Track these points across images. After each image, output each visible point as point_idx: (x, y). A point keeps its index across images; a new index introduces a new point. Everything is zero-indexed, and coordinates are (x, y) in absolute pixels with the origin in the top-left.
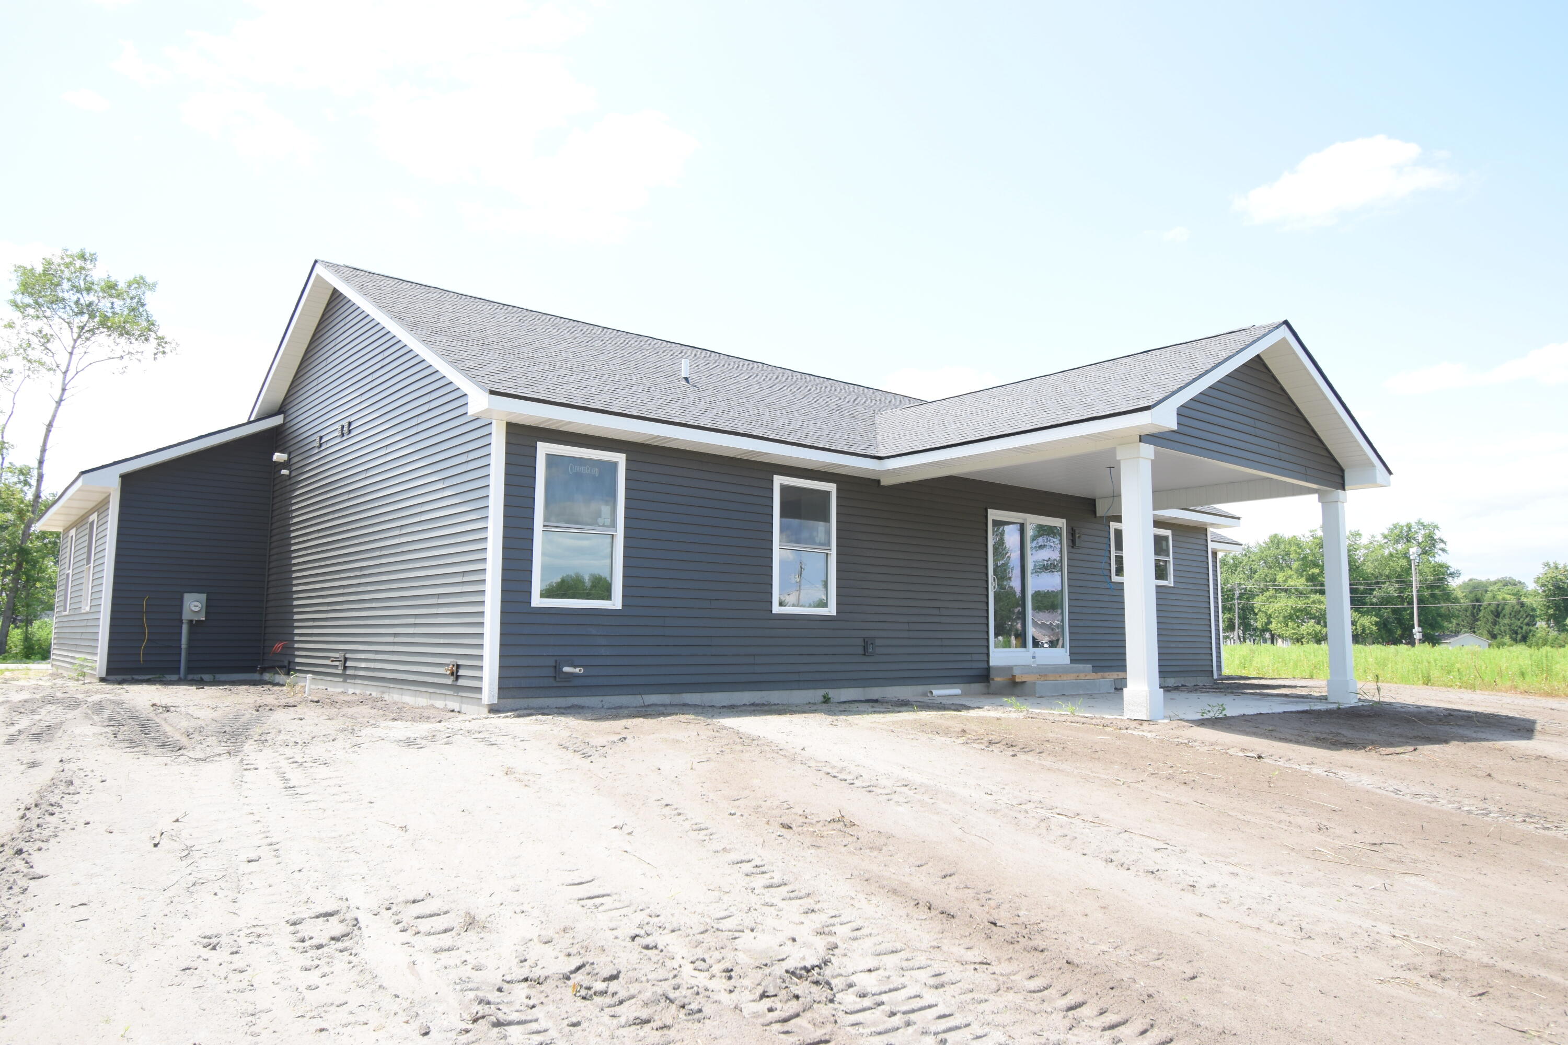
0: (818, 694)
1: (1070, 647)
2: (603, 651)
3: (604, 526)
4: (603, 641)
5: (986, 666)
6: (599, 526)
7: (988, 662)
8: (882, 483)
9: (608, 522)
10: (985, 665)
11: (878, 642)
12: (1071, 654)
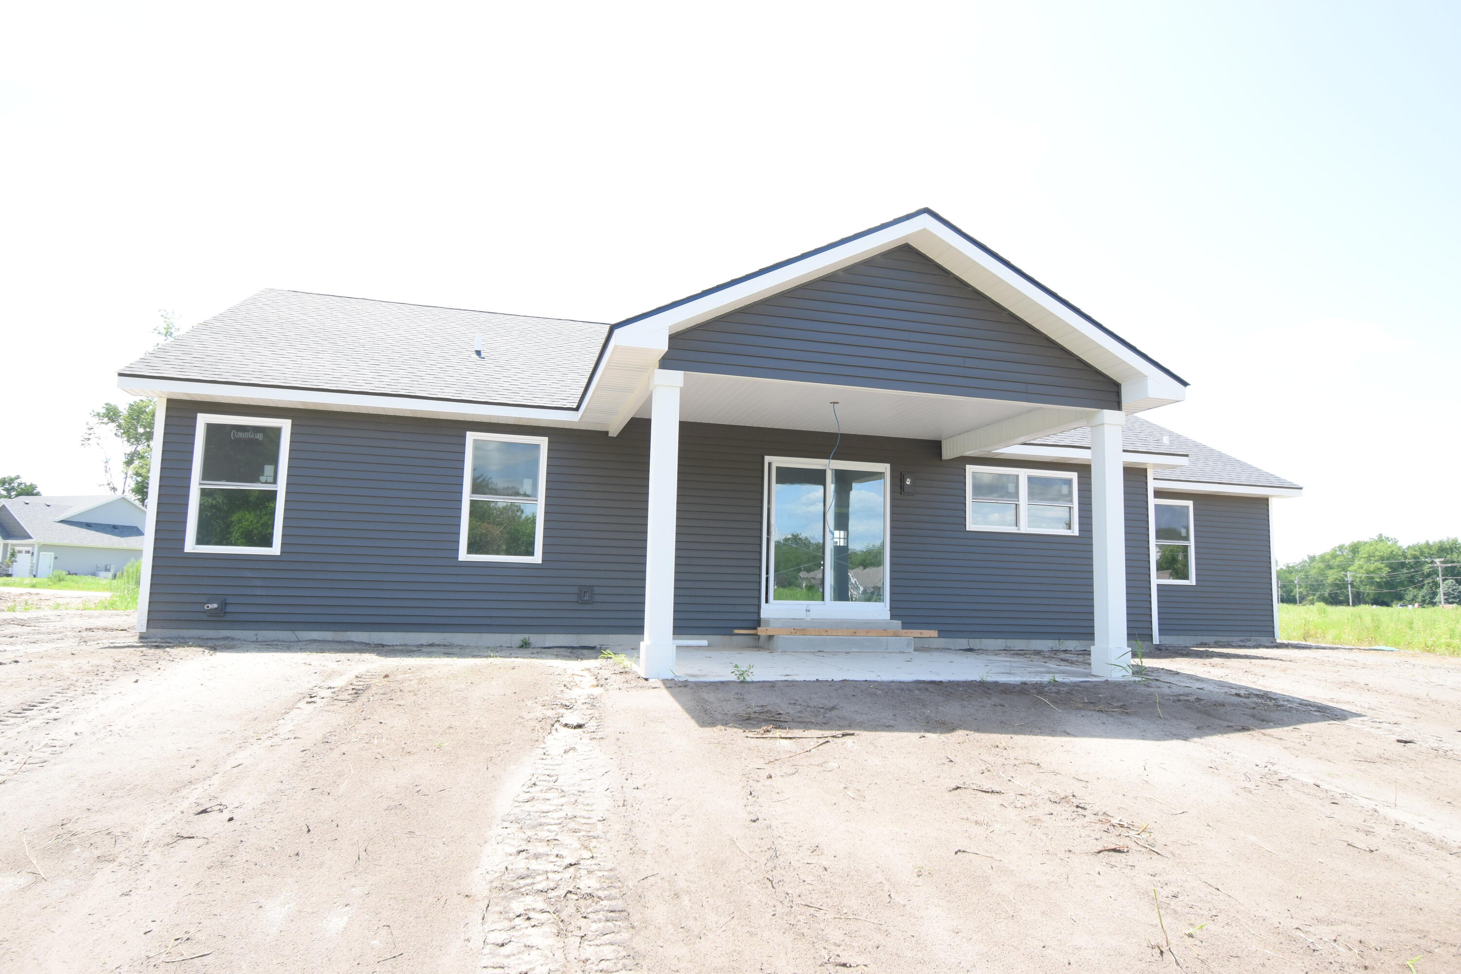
0: (518, 638)
1: (892, 601)
2: (258, 592)
3: (266, 483)
4: (259, 583)
5: (757, 618)
6: (262, 483)
7: (759, 613)
8: (610, 435)
9: (271, 479)
10: (755, 617)
11: (597, 590)
12: (892, 609)
